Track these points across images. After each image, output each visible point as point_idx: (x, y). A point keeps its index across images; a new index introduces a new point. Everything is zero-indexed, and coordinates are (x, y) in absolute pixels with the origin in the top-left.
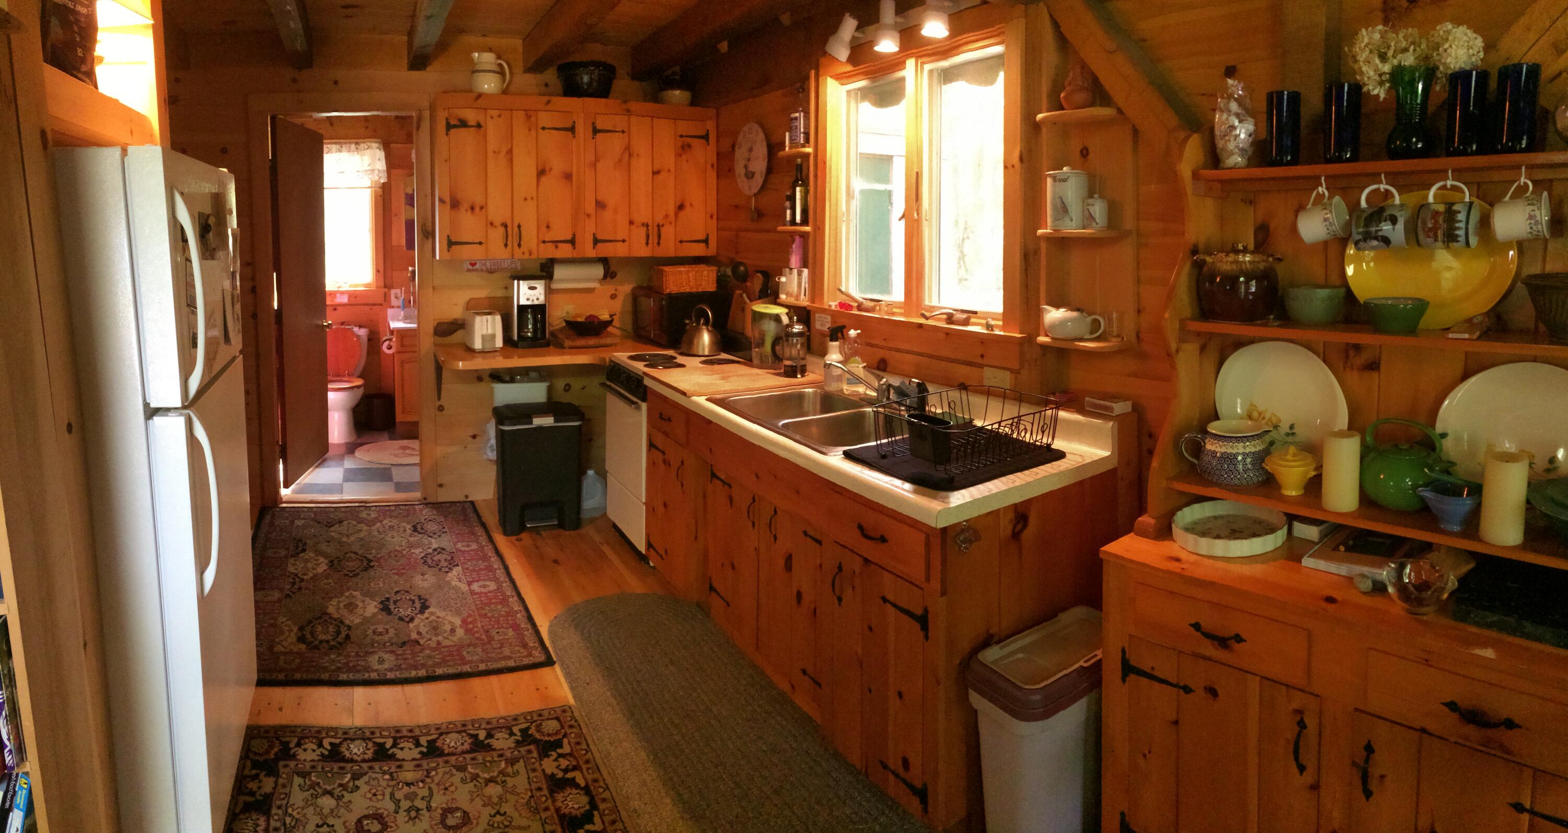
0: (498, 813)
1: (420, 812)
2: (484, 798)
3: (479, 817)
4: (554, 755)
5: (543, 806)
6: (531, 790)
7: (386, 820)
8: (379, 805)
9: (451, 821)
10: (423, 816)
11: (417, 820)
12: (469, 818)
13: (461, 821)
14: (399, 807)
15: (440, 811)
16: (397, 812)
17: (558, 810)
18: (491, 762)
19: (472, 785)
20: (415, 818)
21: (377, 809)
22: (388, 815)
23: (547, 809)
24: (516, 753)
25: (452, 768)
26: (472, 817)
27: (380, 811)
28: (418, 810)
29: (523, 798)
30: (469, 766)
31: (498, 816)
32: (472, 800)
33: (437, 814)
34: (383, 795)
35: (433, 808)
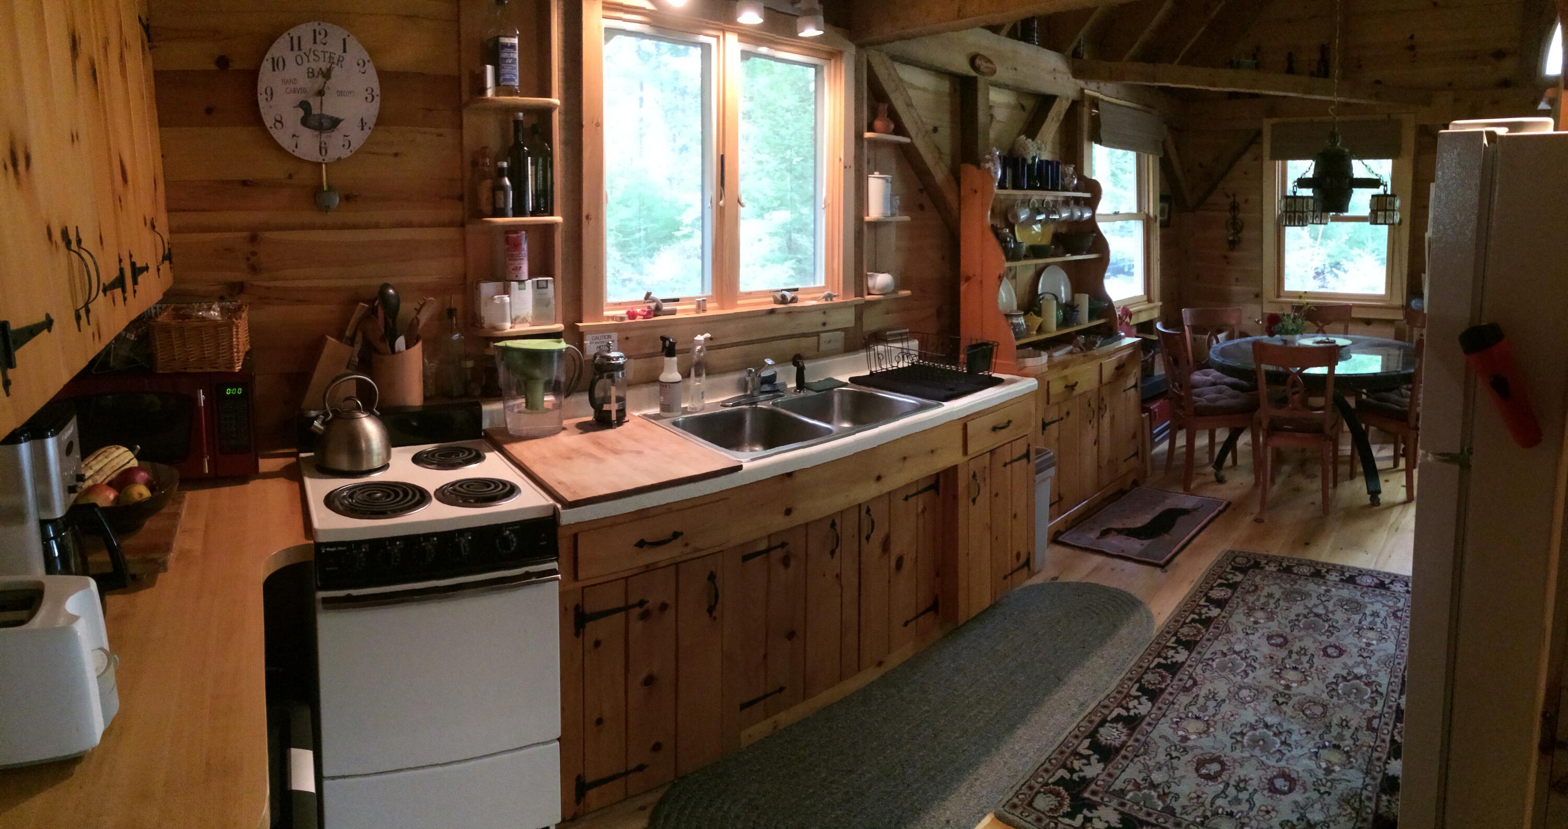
0: (1172, 758)
1: (1235, 784)
2: (1172, 774)
3: (1189, 762)
4: (1075, 777)
5: (1136, 744)
6: (1132, 761)
7: (1267, 786)
8: (1269, 801)
9: (1215, 767)
10: (1235, 781)
11: (1242, 778)
12: (1198, 764)
13: (1207, 765)
14: (1250, 794)
15: (1220, 780)
16: (1255, 791)
17: (1130, 735)
18: (1137, 804)
19: (1172, 790)
20: (1242, 781)
21: (1271, 797)
22: (1264, 789)
23: (1137, 740)
24: (1106, 799)
25: (1178, 815)
26: (1195, 765)
27: (1270, 794)
28: (1237, 787)
29: (1144, 759)
30: (1159, 809)
31: (1174, 756)
32: (1183, 777)
33: (1225, 776)
34: (1260, 810)
35: (1224, 784)
